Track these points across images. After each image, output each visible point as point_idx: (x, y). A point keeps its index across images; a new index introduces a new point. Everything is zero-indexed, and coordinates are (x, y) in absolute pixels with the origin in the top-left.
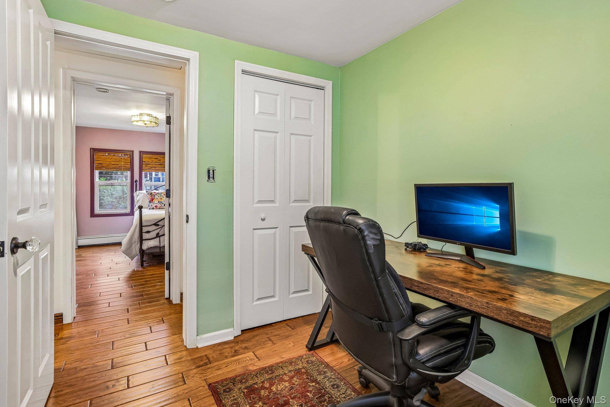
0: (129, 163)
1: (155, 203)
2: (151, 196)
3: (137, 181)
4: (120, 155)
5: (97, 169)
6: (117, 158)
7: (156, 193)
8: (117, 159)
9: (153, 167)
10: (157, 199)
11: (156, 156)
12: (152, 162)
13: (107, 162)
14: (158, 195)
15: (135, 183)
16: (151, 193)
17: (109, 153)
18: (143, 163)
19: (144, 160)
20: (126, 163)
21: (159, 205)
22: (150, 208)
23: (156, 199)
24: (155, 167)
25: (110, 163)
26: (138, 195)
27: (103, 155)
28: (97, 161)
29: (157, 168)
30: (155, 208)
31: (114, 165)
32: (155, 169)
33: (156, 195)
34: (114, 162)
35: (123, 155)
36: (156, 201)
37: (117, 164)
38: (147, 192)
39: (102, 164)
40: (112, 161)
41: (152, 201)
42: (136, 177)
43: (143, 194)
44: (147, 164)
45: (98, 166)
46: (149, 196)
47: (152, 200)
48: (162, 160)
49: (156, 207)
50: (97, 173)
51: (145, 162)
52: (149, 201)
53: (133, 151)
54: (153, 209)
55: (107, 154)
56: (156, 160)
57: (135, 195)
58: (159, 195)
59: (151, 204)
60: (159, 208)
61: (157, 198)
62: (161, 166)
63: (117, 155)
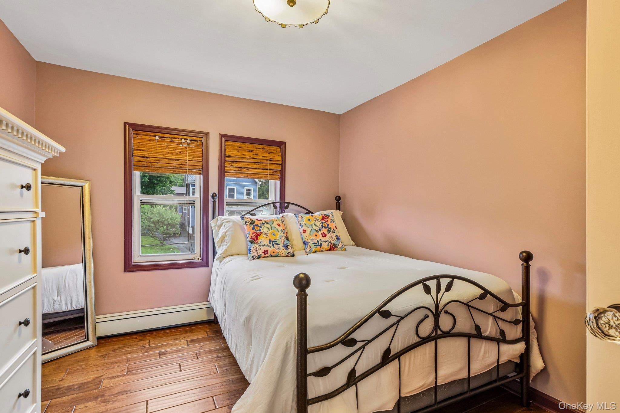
0: (199, 157)
1: (263, 243)
2: (253, 229)
3: (216, 195)
4: (183, 141)
5: (138, 168)
6: (176, 146)
7: (261, 222)
8: (178, 149)
9: (245, 168)
10: (266, 234)
11: (250, 146)
12: (243, 158)
13: (157, 153)
14: (266, 225)
15: (211, 200)
16: (253, 222)
17: (160, 135)
18: (227, 159)
19: (227, 153)
20: (194, 157)
21: (270, 250)
22: (253, 255)
23: (264, 236)
24: (248, 169)
25: (163, 155)
26: (221, 225)
27: (151, 140)
28: (139, 150)
29: (250, 170)
30: (263, 255)
31: (171, 162)
32: (247, 172)
33: (263, 227)
34: (172, 154)
35: (189, 141)
36: (263, 240)
37: (178, 160)
38: (242, 218)
39: (147, 158)
40: (168, 152)
41: (255, 239)
42: (214, 188)
43: (231, 224)
44: (233, 162)
45: (139, 161)
46: (248, 229)
47: (257, 236)
48: (260, 154)
49: (265, 252)
50: (137, 176)
51: (229, 157)
52: (249, 239)
53: (207, 134)
54: (259, 257)
55: (157, 138)
56: (250, 154)
57: (212, 223)
58: (269, 226)
59: (255, 246)
60: (271, 256)
61: (266, 232)
62: (258, 167)
63: (176, 140)
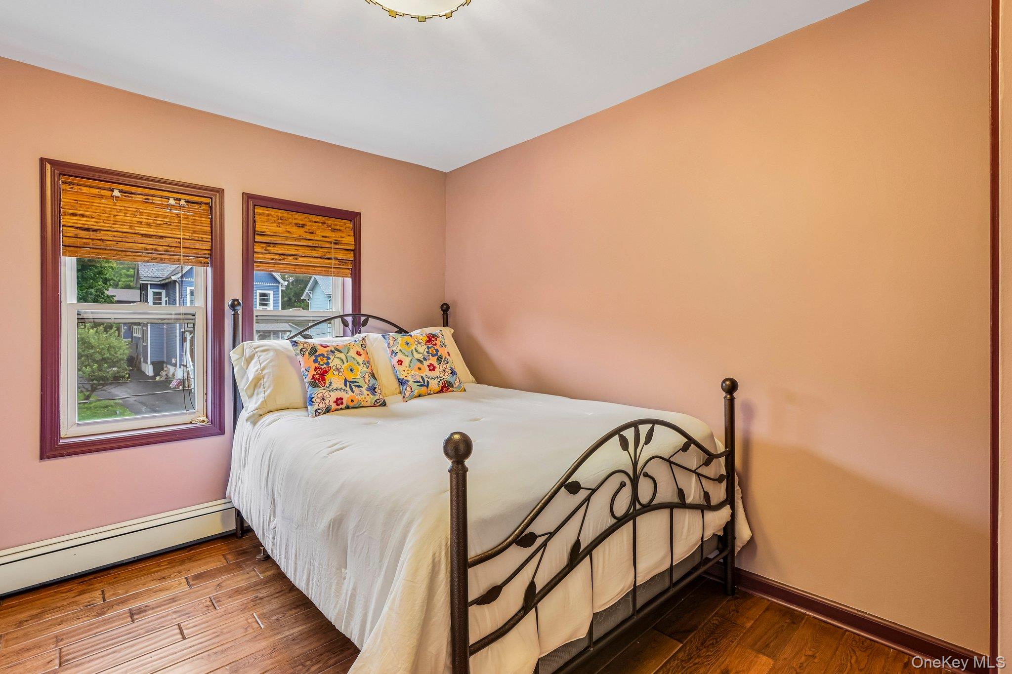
0: (205, 233)
1: (334, 386)
2: (315, 361)
3: (239, 304)
4: (172, 201)
5: (71, 249)
6: (158, 211)
7: (328, 349)
8: (161, 216)
9: (290, 255)
10: (338, 370)
11: (300, 218)
12: (287, 238)
13: (117, 222)
14: (337, 354)
15: (228, 313)
16: (314, 350)
17: (124, 188)
18: (258, 239)
19: (259, 227)
20: (194, 232)
21: (346, 396)
22: (316, 407)
23: (336, 373)
24: (296, 257)
25: (131, 227)
26: (252, 358)
27: (102, 197)
28: (75, 215)
29: (300, 259)
30: (334, 406)
31: (148, 240)
32: (294, 262)
33: (332, 357)
34: (149, 225)
35: (183, 202)
36: (335, 380)
37: (162, 237)
38: (295, 344)
39: (94, 230)
40: (141, 222)
41: (320, 378)
42: (233, 290)
43: (271, 354)
44: (269, 244)
45: (76, 237)
46: (306, 363)
47: (323, 374)
48: (318, 232)
49: (339, 401)
50: (68, 265)
51: (262, 234)
52: (308, 380)
53: (221, 192)
54: (328, 410)
55: (116, 193)
56: (300, 232)
57: (233, 355)
58: (342, 356)
59: (319, 392)
60: (348, 407)
61: (339, 367)
62: (314, 253)
63: (157, 200)
